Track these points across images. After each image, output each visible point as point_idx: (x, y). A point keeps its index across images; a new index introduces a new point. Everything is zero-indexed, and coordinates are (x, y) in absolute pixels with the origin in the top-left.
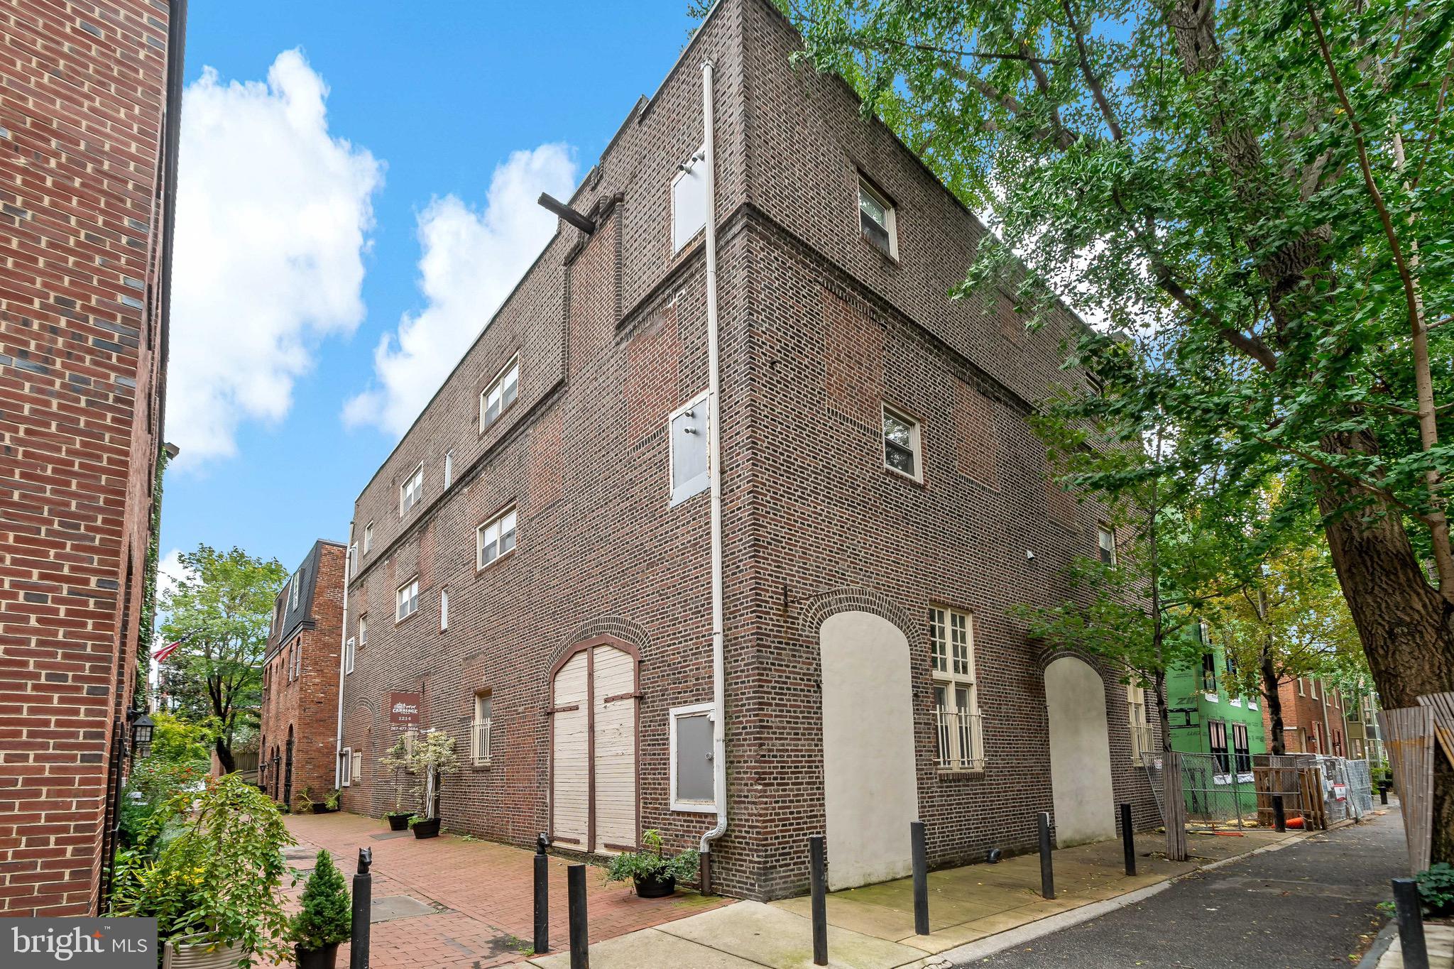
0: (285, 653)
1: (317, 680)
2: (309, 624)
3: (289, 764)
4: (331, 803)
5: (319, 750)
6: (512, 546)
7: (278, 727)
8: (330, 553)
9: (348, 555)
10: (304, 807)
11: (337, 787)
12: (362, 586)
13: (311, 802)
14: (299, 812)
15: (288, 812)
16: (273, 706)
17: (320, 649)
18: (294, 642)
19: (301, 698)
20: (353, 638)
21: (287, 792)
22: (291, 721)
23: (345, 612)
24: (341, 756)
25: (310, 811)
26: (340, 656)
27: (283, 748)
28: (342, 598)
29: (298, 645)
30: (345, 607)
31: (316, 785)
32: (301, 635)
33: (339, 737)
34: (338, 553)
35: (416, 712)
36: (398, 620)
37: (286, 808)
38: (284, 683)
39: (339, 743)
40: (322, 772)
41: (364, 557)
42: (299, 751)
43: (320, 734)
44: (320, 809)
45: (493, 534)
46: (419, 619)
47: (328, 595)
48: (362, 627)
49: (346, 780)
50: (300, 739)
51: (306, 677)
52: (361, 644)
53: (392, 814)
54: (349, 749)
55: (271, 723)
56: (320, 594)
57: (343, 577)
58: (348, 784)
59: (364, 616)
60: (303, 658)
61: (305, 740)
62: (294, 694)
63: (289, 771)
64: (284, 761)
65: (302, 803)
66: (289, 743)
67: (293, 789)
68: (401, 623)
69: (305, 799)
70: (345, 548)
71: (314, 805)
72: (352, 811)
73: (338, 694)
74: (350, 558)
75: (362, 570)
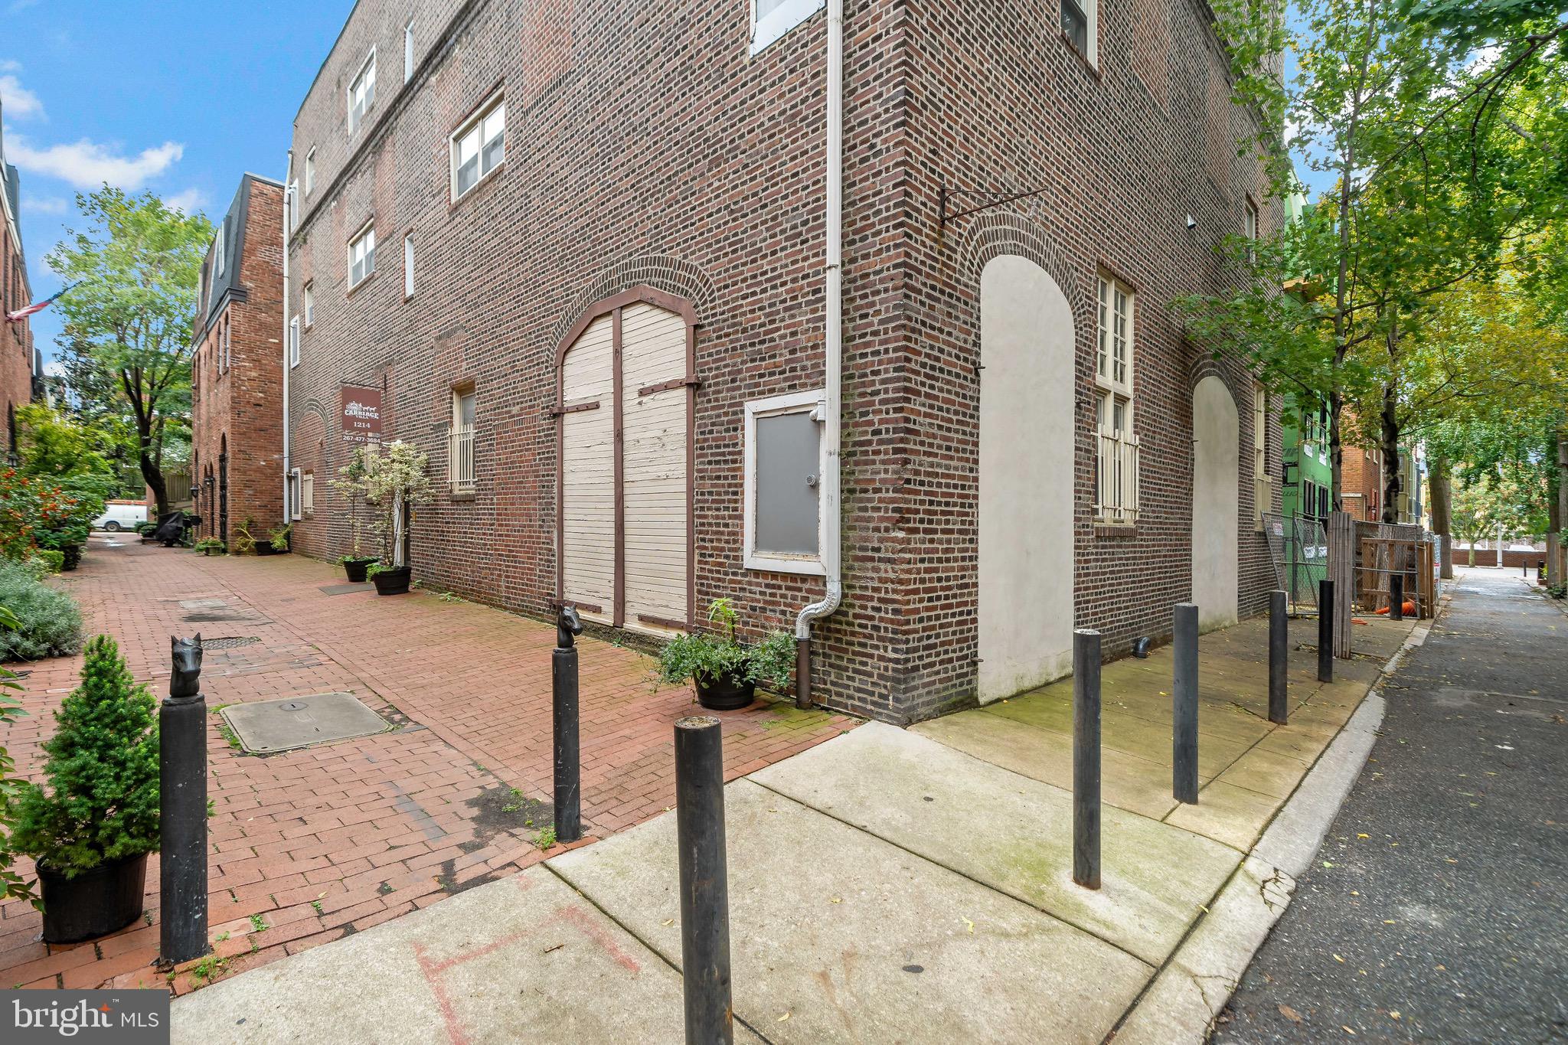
0: (213, 335)
1: (254, 374)
2: (238, 294)
3: (223, 487)
4: (278, 542)
5: (259, 470)
6: (499, 158)
7: (210, 437)
8: (262, 193)
9: (286, 199)
10: (245, 545)
11: (286, 521)
12: (305, 241)
13: (253, 540)
14: (238, 553)
15: (224, 551)
16: (203, 410)
17: (256, 331)
18: (222, 320)
19: (233, 398)
20: (297, 317)
21: (223, 525)
22: (224, 429)
23: (286, 281)
24: (290, 478)
25: (251, 552)
26: (282, 341)
27: (216, 467)
28: (281, 261)
29: (227, 323)
30: (286, 274)
31: (258, 516)
32: (229, 309)
33: (286, 454)
34: (273, 195)
35: (376, 416)
36: (350, 287)
37: (222, 545)
38: (214, 377)
39: (286, 461)
40: (266, 499)
41: (307, 199)
42: (234, 469)
43: (262, 448)
44: (264, 549)
45: (471, 146)
46: (377, 283)
47: (262, 255)
48: (308, 301)
49: (297, 512)
50: (234, 453)
51: (238, 368)
52: (308, 325)
53: (348, 558)
54: (298, 469)
55: (203, 433)
56: (252, 252)
57: (281, 230)
58: (298, 517)
59: (309, 285)
60: (233, 342)
61: (242, 456)
62: (224, 391)
63: (223, 497)
64: (218, 483)
65: (240, 540)
66: (223, 459)
67: (229, 521)
68: (355, 291)
69: (245, 536)
70: (283, 188)
71: (257, 544)
72: (304, 554)
73: (281, 395)
74: (289, 203)
75: (304, 218)
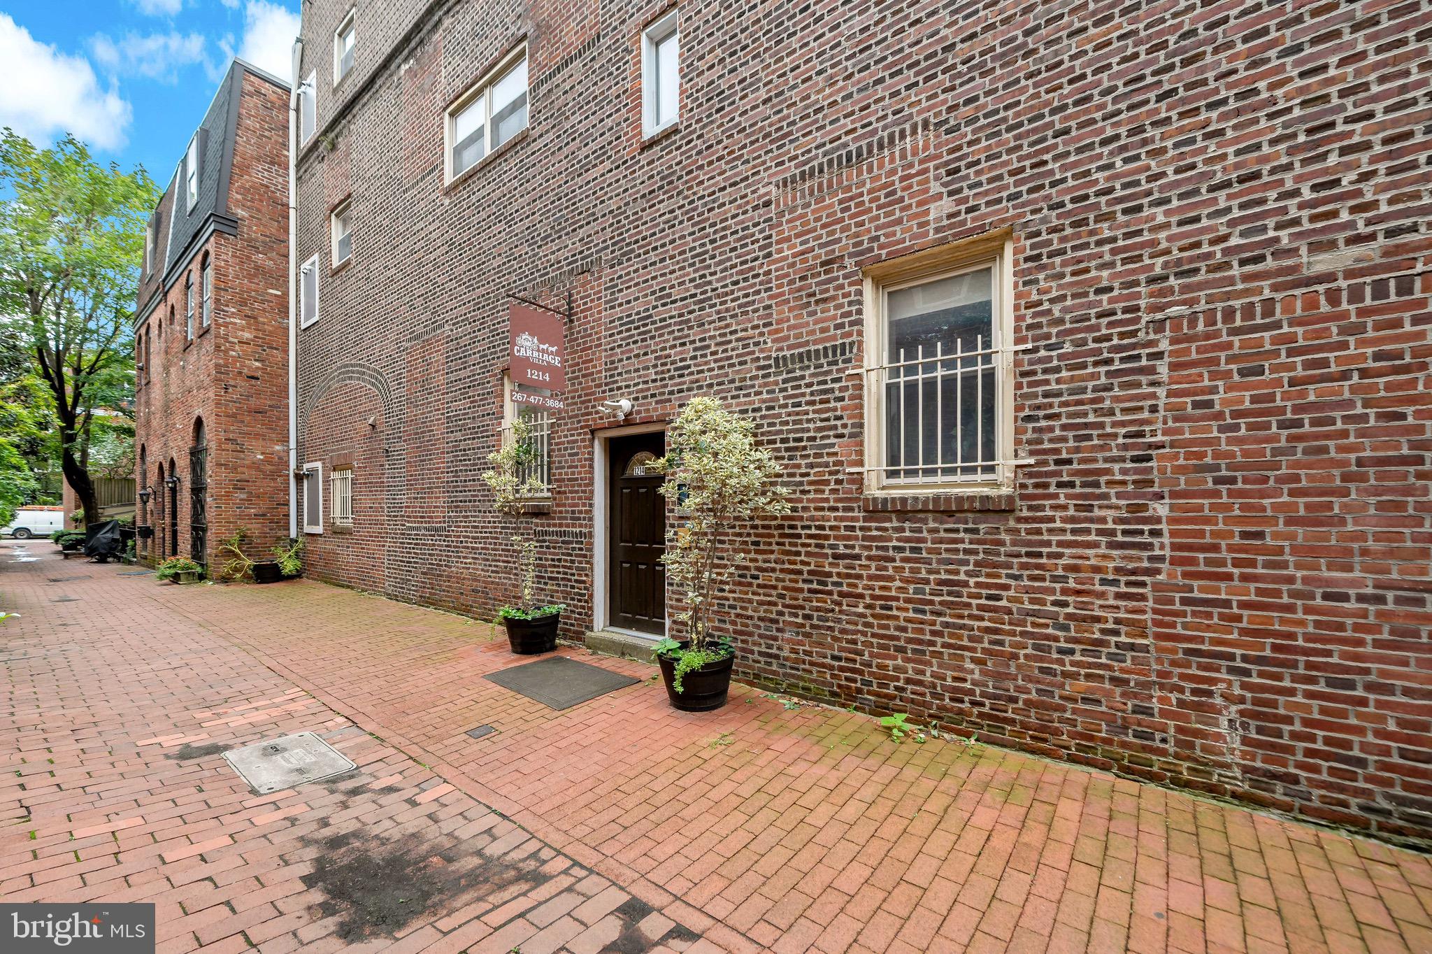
0: (174, 296)
1: (247, 335)
2: (227, 224)
3: (198, 489)
4: (289, 566)
5: (256, 466)
7: (170, 427)
8: (258, 92)
9: (293, 104)
10: (236, 570)
11: (293, 534)
12: (334, 147)
13: (248, 562)
14: (226, 580)
15: (202, 577)
16: (156, 393)
17: (251, 277)
18: (195, 266)
19: (217, 365)
20: (316, 257)
21: (198, 542)
22: (198, 412)
23: (292, 213)
24: (299, 478)
25: (247, 578)
26: (286, 294)
27: (183, 463)
28: (286, 187)
29: (204, 267)
30: (292, 203)
31: (254, 528)
32: (209, 246)
33: (293, 444)
34: (273, 97)
35: (557, 361)
36: (449, 179)
37: (199, 570)
38: (179, 346)
39: (293, 454)
40: (263, 506)
41: (335, 91)
42: (219, 465)
43: (257, 436)
44: (268, 574)
47: (259, 174)
48: (336, 232)
49: (314, 521)
50: (220, 443)
51: (226, 325)
52: (336, 263)
54: (319, 465)
55: (155, 423)
56: (245, 169)
57: (285, 146)
58: (319, 529)
59: (341, 209)
60: (217, 288)
61: (230, 446)
62: (201, 362)
63: (198, 506)
64: (187, 484)
65: (233, 562)
66: (197, 455)
67: (210, 536)
68: (454, 187)
69: (237, 556)
70: (288, 91)
71: (256, 568)
72: (332, 579)
73: (286, 366)
74: (297, 110)
75: (329, 117)
